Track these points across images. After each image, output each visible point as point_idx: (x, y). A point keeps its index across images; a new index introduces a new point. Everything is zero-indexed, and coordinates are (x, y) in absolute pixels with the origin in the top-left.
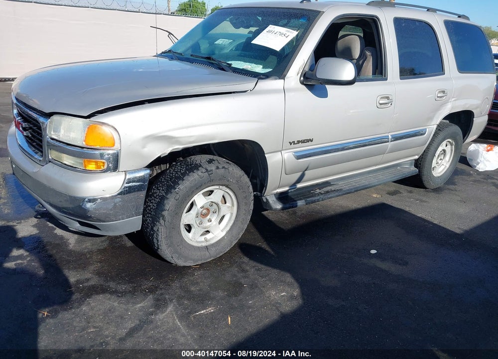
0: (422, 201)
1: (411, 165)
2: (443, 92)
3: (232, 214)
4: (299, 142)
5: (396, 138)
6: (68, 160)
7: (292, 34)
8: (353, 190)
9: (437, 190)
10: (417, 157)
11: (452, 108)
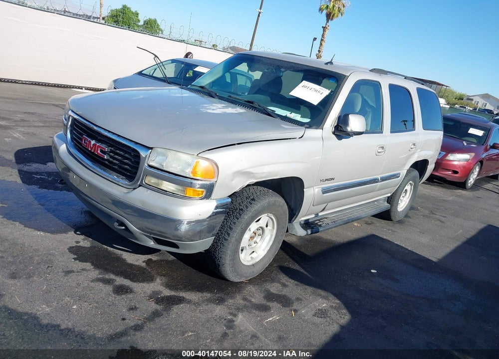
0: (393, 231)
1: (384, 201)
2: (414, 144)
3: (272, 235)
4: (326, 180)
5: (383, 179)
6: (167, 186)
7: (326, 92)
8: (350, 221)
9: (400, 222)
10: (389, 195)
11: (418, 157)
